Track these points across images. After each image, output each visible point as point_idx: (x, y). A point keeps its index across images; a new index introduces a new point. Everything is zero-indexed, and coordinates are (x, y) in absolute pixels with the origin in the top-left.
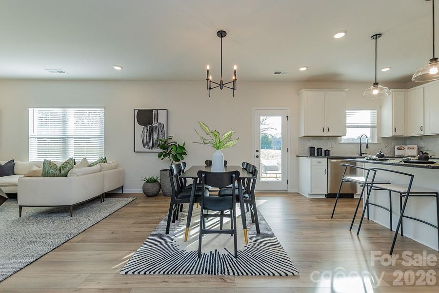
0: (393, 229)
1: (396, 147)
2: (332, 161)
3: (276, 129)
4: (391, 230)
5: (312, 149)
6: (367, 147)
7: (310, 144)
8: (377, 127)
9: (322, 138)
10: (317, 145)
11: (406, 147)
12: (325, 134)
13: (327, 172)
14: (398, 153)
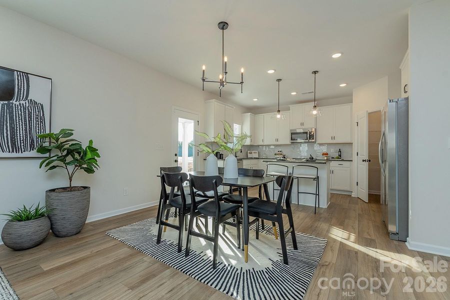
1: (248, 152)
6: (241, 152)
11: (253, 152)
14: (249, 156)
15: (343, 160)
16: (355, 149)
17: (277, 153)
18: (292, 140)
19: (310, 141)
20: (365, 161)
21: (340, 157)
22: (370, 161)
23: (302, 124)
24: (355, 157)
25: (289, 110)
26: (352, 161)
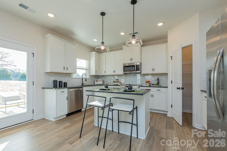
0: (99, 126)
1: (95, 80)
2: (71, 90)
3: (15, 66)
4: (98, 127)
5: (55, 82)
6: (86, 80)
7: (53, 78)
8: (88, 69)
9: (62, 74)
10: (59, 79)
11: (99, 80)
12: (65, 71)
13: (67, 99)
14: (96, 83)
15: (160, 87)
16: (170, 78)
17: (115, 81)
18: (124, 71)
19: (137, 72)
20: (179, 89)
21: (158, 85)
22: (183, 89)
23: (131, 59)
24: (169, 85)
25: (123, 49)
26: (167, 87)
